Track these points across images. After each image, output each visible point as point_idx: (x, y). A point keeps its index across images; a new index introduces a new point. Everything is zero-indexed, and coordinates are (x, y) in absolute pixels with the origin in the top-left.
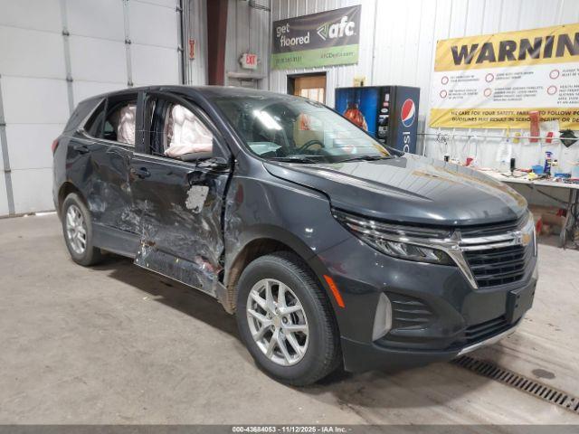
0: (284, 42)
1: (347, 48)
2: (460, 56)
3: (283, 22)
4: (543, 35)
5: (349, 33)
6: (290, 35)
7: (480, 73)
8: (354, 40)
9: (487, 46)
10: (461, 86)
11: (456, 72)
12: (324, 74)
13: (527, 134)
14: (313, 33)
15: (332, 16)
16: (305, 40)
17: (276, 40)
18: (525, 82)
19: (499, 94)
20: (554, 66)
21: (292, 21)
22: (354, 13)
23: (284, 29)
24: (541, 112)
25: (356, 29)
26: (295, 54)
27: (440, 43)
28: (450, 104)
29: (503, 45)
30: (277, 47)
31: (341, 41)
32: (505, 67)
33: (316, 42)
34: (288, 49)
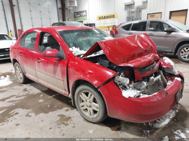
0: (76, 16)
1: (85, 17)
2: (100, 18)
3: (75, 13)
4: (108, 15)
5: (85, 15)
6: (77, 15)
7: (103, 21)
8: (86, 16)
9: (105, 17)
10: (100, 23)
11: (99, 21)
12: (82, 21)
13: (108, 29)
14: (80, 14)
15: (83, 12)
16: (79, 16)
17: (75, 16)
18: (107, 22)
19: (104, 24)
20: (110, 20)
21: (77, 12)
22: (86, 11)
23: (76, 14)
24: (109, 26)
25: (86, 14)
26: (78, 18)
27: (97, 16)
28: (99, 26)
29: (104, 17)
30: (75, 17)
31: (84, 16)
32: (104, 20)
33: (81, 16)
34: (77, 17)
